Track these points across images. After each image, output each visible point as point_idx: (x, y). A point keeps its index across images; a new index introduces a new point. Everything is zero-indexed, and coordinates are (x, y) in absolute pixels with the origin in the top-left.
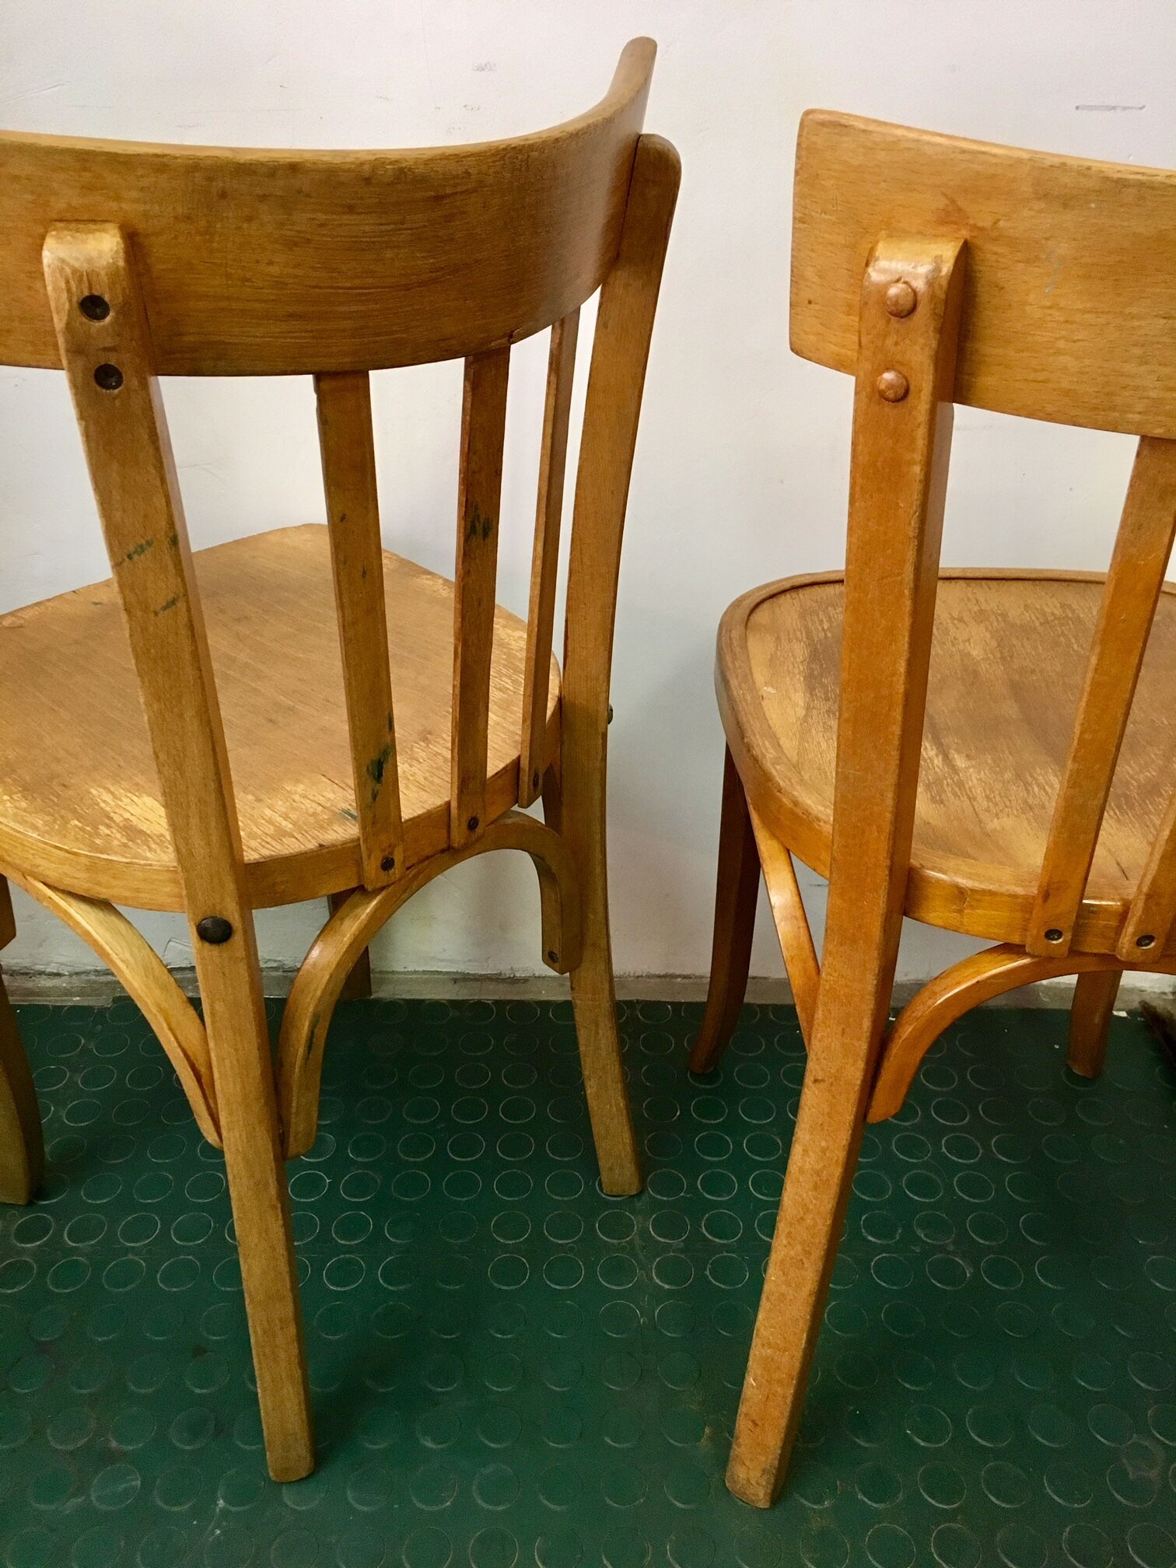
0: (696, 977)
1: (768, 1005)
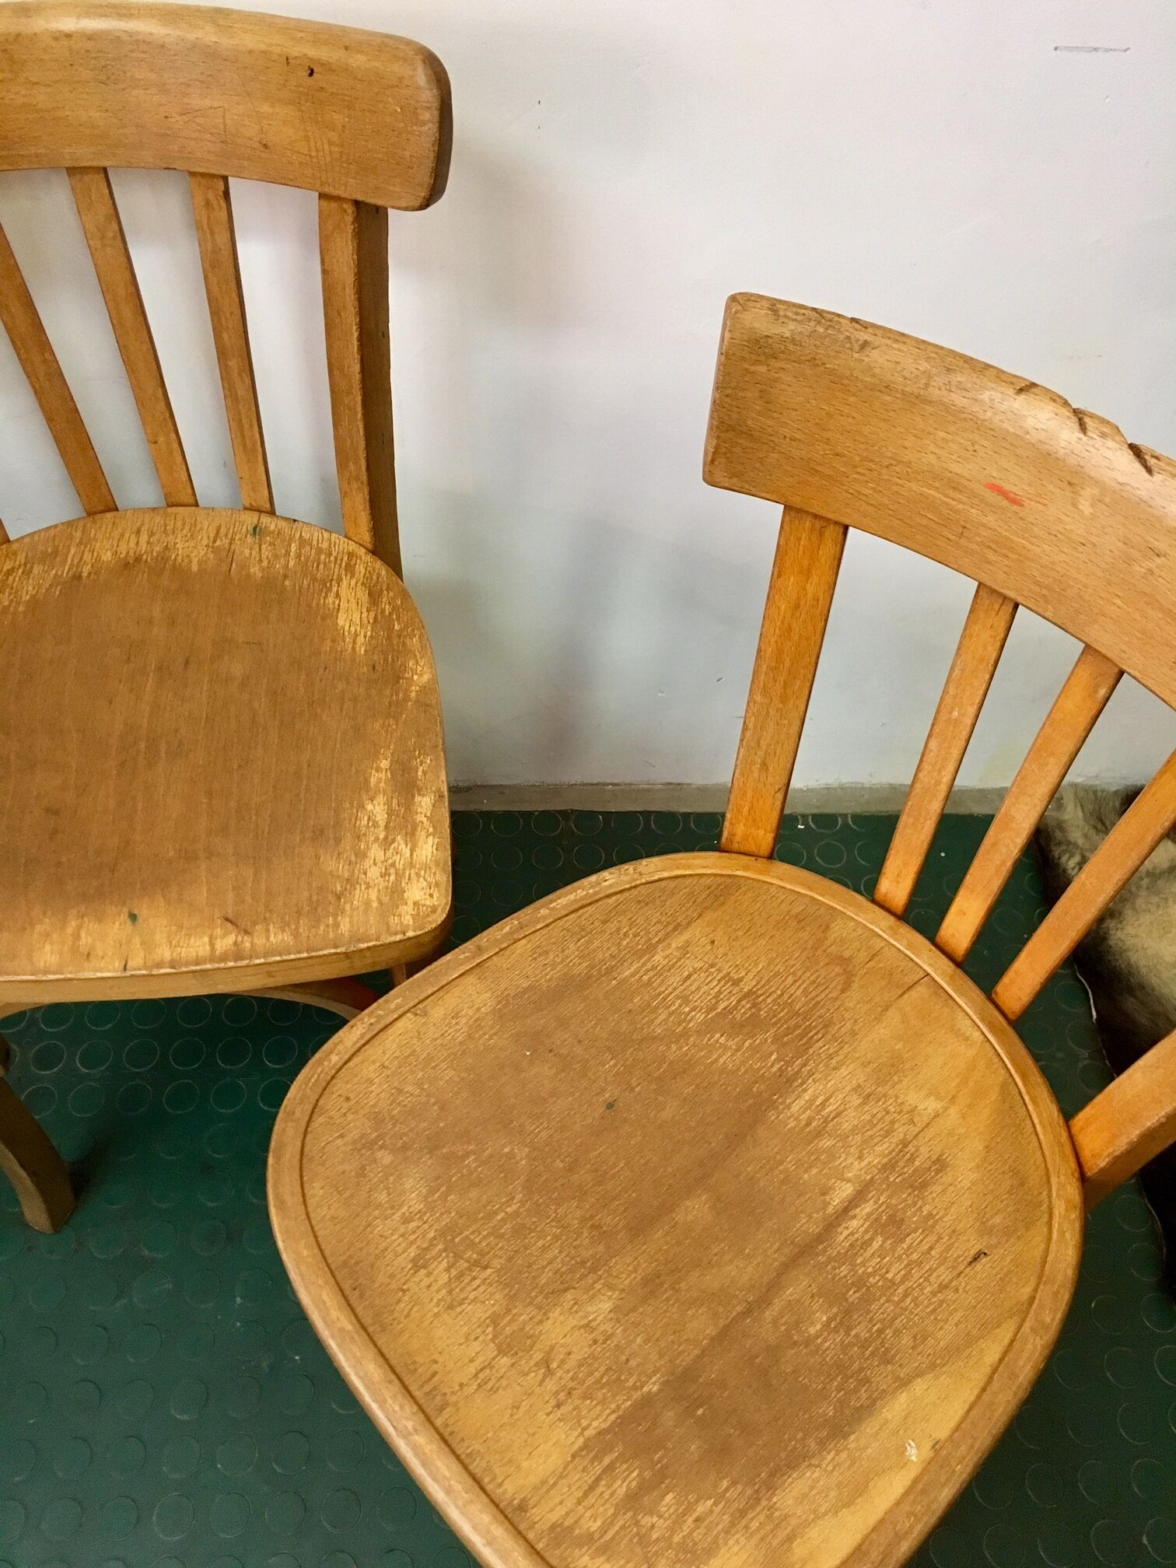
0: (625, 785)
1: (690, 813)
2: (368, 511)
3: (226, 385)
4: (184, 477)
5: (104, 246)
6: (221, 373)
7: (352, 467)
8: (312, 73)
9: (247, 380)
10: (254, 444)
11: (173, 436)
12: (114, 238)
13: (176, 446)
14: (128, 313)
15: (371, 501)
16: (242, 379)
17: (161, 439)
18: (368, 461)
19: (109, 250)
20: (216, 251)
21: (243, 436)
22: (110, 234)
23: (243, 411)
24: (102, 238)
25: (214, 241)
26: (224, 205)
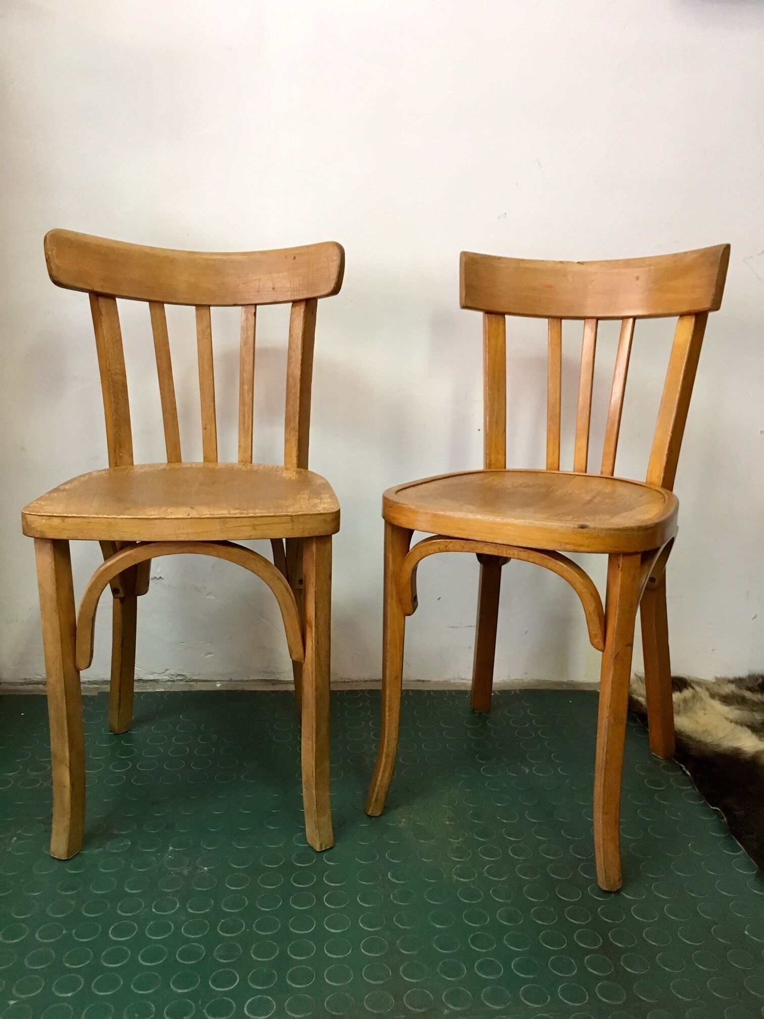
2: (297, 446)
3: (241, 399)
4: (215, 447)
5: (203, 338)
6: (240, 393)
7: (292, 424)
8: (295, 258)
9: (251, 394)
10: (248, 428)
11: (214, 425)
12: (208, 335)
13: (214, 431)
14: (207, 366)
15: (299, 439)
16: (249, 395)
17: (208, 427)
18: (299, 418)
19: (205, 340)
20: (247, 338)
21: (244, 423)
22: (207, 333)
23: (246, 410)
24: (203, 335)
25: (247, 334)
26: (253, 317)
